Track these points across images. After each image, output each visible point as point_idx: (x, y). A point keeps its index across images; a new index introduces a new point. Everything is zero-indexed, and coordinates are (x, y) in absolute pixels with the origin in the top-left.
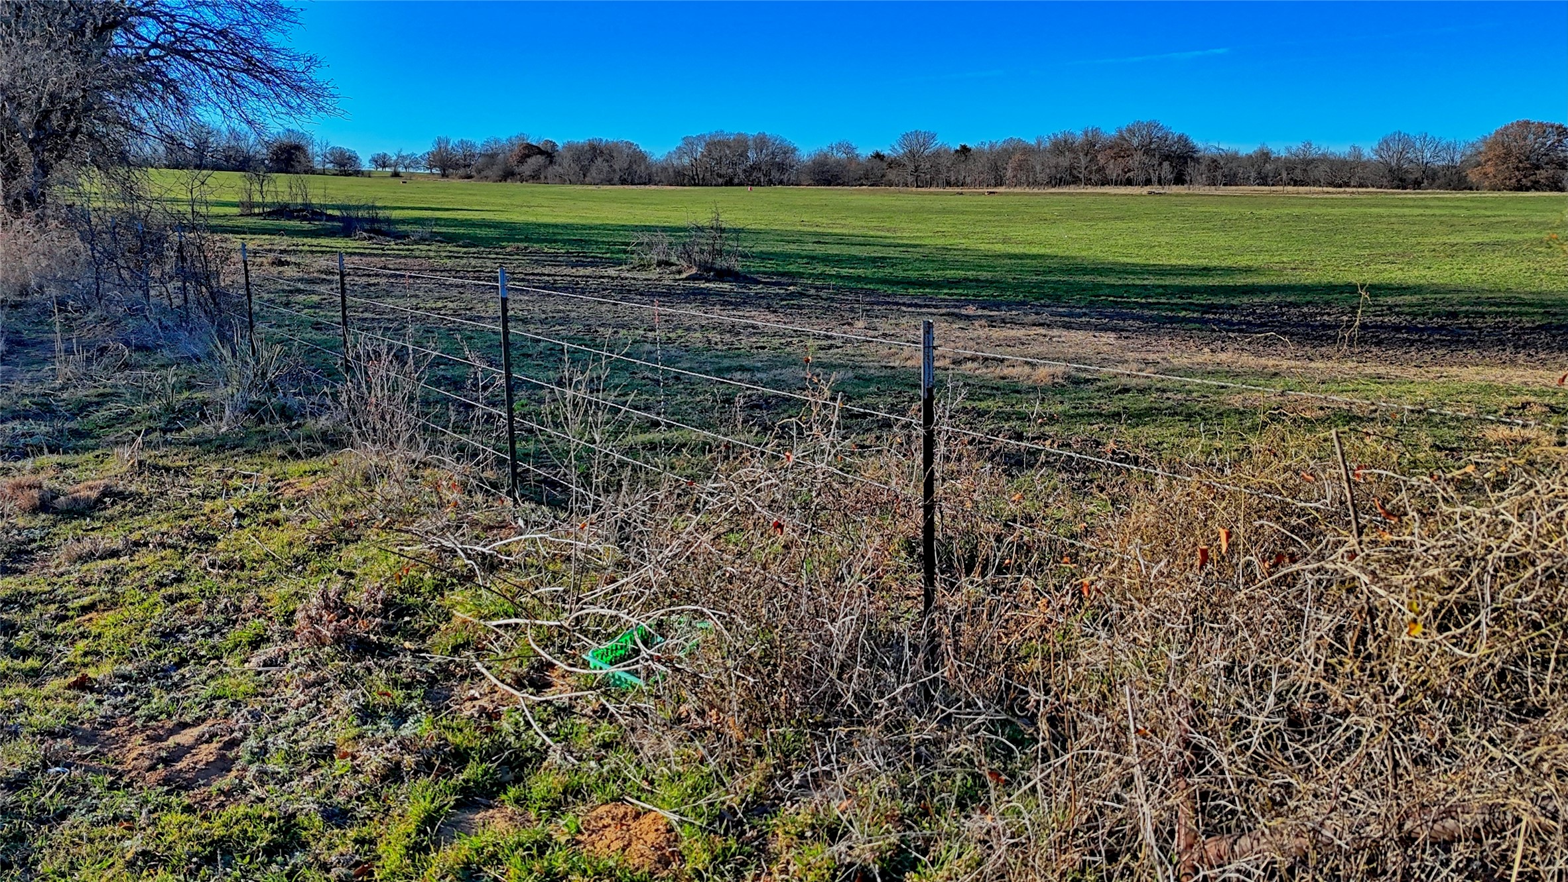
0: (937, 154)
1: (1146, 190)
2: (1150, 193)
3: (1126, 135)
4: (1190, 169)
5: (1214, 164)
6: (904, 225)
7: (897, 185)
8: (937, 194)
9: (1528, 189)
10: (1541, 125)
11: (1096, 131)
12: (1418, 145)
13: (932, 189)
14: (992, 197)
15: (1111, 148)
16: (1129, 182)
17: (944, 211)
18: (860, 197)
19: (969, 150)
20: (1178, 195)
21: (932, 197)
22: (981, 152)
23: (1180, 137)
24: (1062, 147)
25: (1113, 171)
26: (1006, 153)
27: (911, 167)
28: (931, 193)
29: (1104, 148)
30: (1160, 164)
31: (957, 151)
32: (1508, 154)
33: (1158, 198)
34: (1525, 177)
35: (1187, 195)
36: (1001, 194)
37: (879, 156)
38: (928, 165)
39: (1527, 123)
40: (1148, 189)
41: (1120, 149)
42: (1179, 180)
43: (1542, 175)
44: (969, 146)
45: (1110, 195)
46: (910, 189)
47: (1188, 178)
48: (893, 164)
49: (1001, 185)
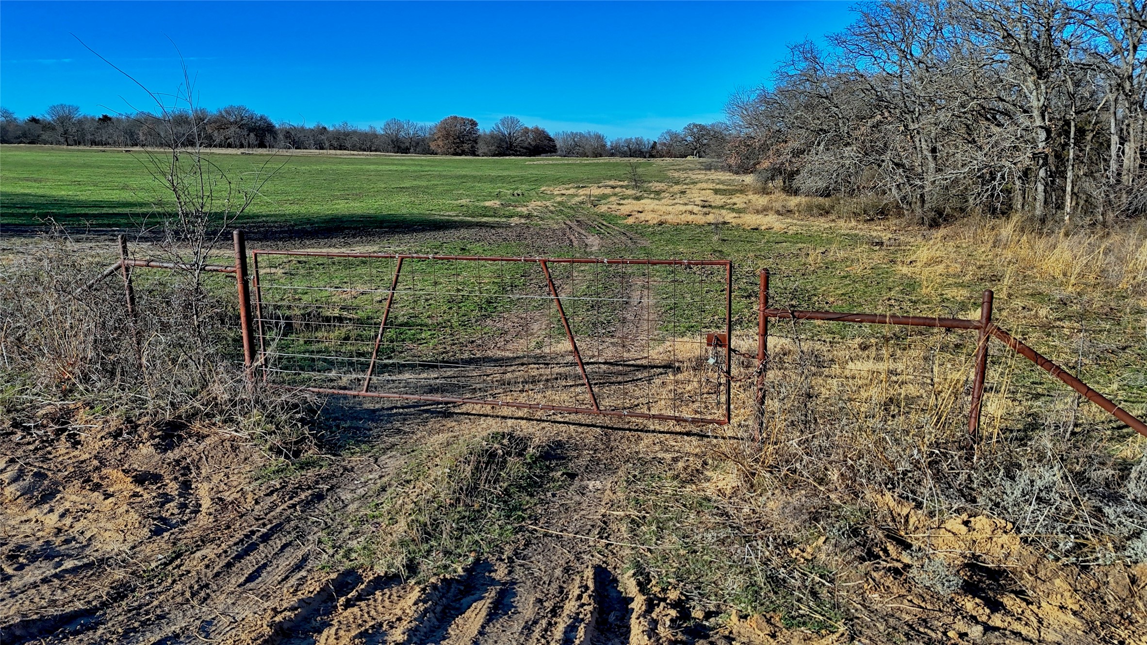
0: (80, 122)
1: (239, 151)
2: (242, 153)
3: (224, 114)
4: (268, 137)
5: (288, 134)
6: (49, 177)
7: (52, 144)
8: (83, 151)
9: (460, 155)
10: (462, 119)
11: (203, 111)
12: (405, 127)
13: (81, 147)
14: (128, 154)
15: (215, 122)
16: (229, 146)
17: (86, 166)
18: (17, 153)
19: (110, 119)
20: (261, 155)
21: (79, 154)
22: (118, 120)
23: (261, 117)
24: (181, 120)
25: (218, 137)
26: (138, 122)
27: (61, 130)
28: (79, 150)
29: (209, 122)
30: (248, 135)
31: (100, 119)
32: (448, 134)
33: (247, 156)
34: (458, 147)
35: (267, 155)
36: (135, 152)
37: (34, 120)
38: (74, 130)
39: (456, 117)
40: (242, 150)
41: (221, 123)
42: (262, 145)
43: (466, 147)
44: (109, 115)
45: (216, 154)
46: (62, 147)
47: (267, 144)
48: (48, 127)
49: (137, 145)
